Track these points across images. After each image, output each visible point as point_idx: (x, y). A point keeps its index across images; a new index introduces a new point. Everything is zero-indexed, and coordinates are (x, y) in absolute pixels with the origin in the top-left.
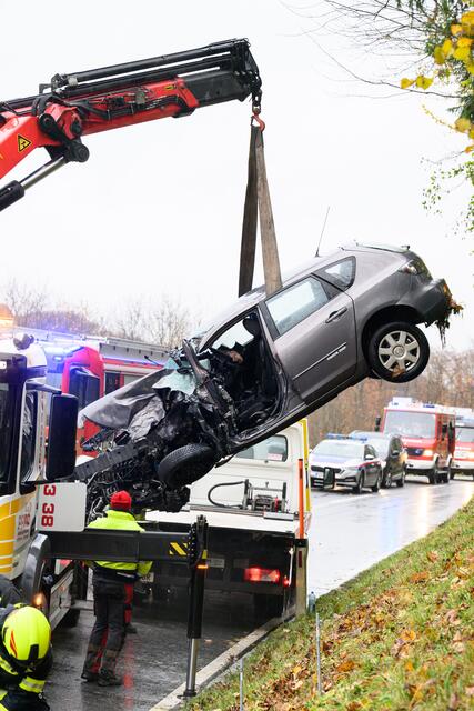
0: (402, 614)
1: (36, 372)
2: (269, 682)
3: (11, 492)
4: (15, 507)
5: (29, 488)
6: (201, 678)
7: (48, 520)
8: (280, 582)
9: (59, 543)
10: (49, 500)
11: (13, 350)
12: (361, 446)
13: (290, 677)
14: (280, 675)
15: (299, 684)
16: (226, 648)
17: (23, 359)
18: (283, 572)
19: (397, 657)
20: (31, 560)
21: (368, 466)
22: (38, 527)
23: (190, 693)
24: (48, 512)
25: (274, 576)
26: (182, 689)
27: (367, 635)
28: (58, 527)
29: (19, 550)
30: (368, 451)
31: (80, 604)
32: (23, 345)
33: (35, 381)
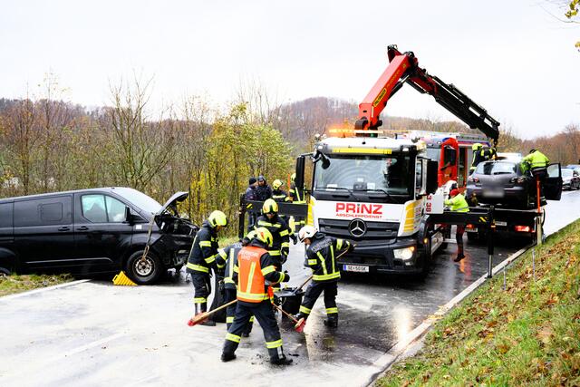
0: (573, 247)
1: (420, 151)
2: (519, 274)
3: (412, 199)
4: (415, 205)
5: (420, 197)
6: (494, 270)
7: (429, 209)
8: (530, 231)
9: (434, 218)
10: (429, 201)
11: (412, 144)
12: (572, 171)
13: (527, 273)
14: (523, 271)
15: (530, 276)
16: (507, 257)
17: (415, 147)
18: (532, 227)
19: (567, 267)
20: (423, 225)
21: (575, 179)
22: (425, 212)
23: (490, 277)
24: (429, 206)
25: (527, 229)
26: (486, 275)
27: (559, 255)
28: (433, 212)
29: (418, 221)
30: (575, 173)
31: (447, 240)
32: (415, 141)
33: (421, 155)
